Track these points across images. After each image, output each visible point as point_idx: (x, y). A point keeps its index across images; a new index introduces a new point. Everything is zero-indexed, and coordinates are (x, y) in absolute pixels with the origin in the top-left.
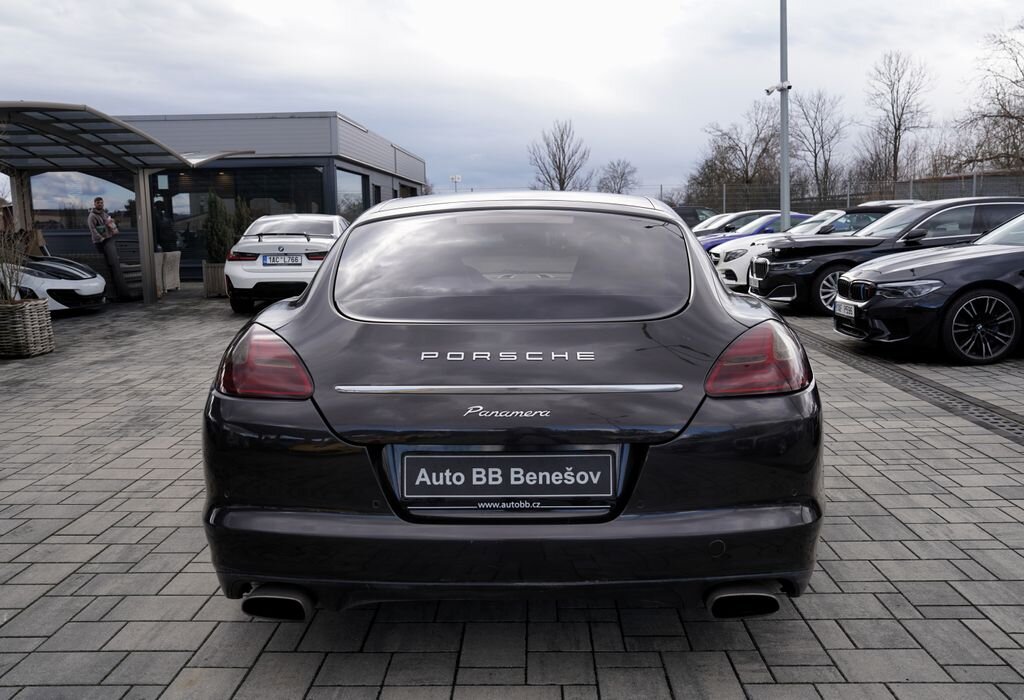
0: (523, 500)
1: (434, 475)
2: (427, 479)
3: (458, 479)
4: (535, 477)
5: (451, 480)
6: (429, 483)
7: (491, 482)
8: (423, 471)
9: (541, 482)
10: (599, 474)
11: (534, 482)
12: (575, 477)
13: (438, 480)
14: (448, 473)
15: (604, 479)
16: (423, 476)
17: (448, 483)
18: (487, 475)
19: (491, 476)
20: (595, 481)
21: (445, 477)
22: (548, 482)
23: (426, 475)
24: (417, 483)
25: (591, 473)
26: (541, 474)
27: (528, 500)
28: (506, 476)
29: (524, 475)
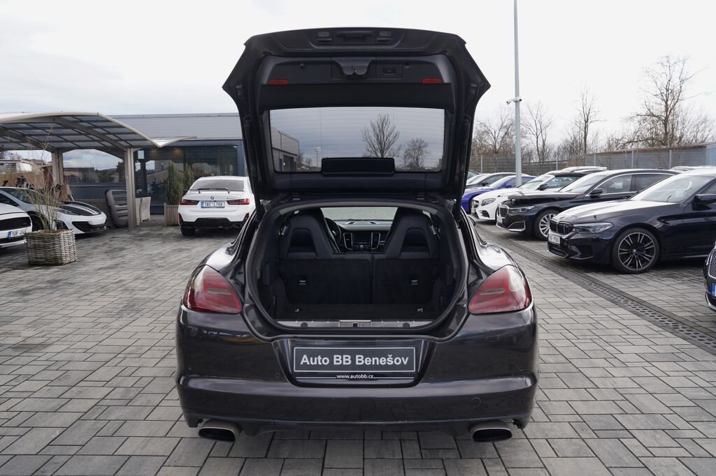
0: (363, 374)
1: (311, 359)
2: (307, 361)
3: (326, 361)
4: (370, 360)
5: (321, 362)
6: (308, 363)
7: (344, 363)
8: (305, 356)
9: (373, 363)
10: (407, 359)
11: (370, 363)
12: (393, 360)
13: (314, 361)
14: (319, 358)
15: (410, 362)
16: (305, 360)
17: (320, 363)
18: (342, 359)
19: (344, 360)
20: (405, 363)
21: (317, 360)
22: (378, 363)
23: (307, 359)
24: (302, 363)
25: (403, 358)
26: (374, 359)
27: (366, 373)
28: (353, 360)
29: (364, 359)
